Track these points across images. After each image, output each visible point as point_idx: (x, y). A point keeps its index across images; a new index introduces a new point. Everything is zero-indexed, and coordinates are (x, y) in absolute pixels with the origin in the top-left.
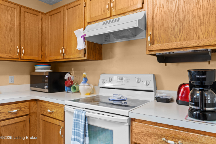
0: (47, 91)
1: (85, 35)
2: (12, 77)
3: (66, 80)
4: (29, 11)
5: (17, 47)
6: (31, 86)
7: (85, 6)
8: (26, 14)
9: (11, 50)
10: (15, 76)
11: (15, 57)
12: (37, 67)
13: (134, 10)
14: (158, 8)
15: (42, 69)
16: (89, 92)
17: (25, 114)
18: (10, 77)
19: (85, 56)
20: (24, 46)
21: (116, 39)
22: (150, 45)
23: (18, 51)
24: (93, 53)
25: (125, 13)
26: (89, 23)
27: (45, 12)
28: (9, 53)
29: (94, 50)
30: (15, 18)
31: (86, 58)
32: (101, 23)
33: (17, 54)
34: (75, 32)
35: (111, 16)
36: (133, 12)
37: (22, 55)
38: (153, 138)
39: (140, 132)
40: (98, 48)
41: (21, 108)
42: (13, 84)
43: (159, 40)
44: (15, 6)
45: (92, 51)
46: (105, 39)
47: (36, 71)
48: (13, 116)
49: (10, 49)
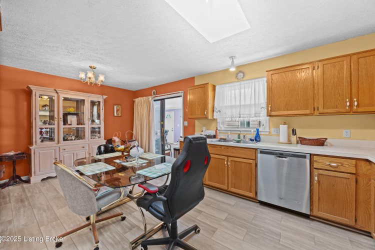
2: (349, 131)
5: (347, 100)
8: (362, 60)
9: (339, 104)
10: (352, 130)
11: (344, 111)
18: (343, 131)
20: (357, 97)
23: (348, 104)
28: (337, 107)
30: (344, 71)
33: (347, 108)
37: (355, 108)
41: (343, 164)
42: (350, 138)
44: (344, 58)
48: (333, 169)
49: (337, 104)
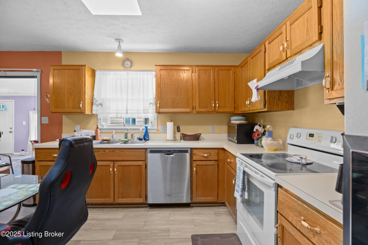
0: (236, 141)
1: (258, 86)
2: (213, 127)
3: (255, 132)
4: (223, 68)
5: (213, 102)
6: (228, 136)
7: (265, 52)
8: (220, 72)
10: (215, 126)
11: (211, 111)
12: (233, 118)
13: (311, 45)
14: (338, 35)
15: (236, 120)
16: (275, 148)
17: (214, 159)
18: (211, 127)
19: (265, 107)
20: (218, 100)
21: (309, 83)
22: (327, 91)
23: (213, 105)
24: (277, 103)
25: (302, 50)
26: (269, 70)
27: (238, 65)
28: (207, 107)
29: (279, 100)
31: (266, 110)
32: (278, 68)
33: (213, 108)
34: (248, 84)
35: (287, 58)
36: (309, 47)
37: (217, 108)
38: (293, 213)
39: (283, 201)
40: (287, 96)
41: (211, 154)
42: (214, 133)
43: (340, 83)
44: (211, 68)
45: (276, 101)
46: (297, 83)
47: (231, 122)
48: (205, 159)
49: (207, 104)
